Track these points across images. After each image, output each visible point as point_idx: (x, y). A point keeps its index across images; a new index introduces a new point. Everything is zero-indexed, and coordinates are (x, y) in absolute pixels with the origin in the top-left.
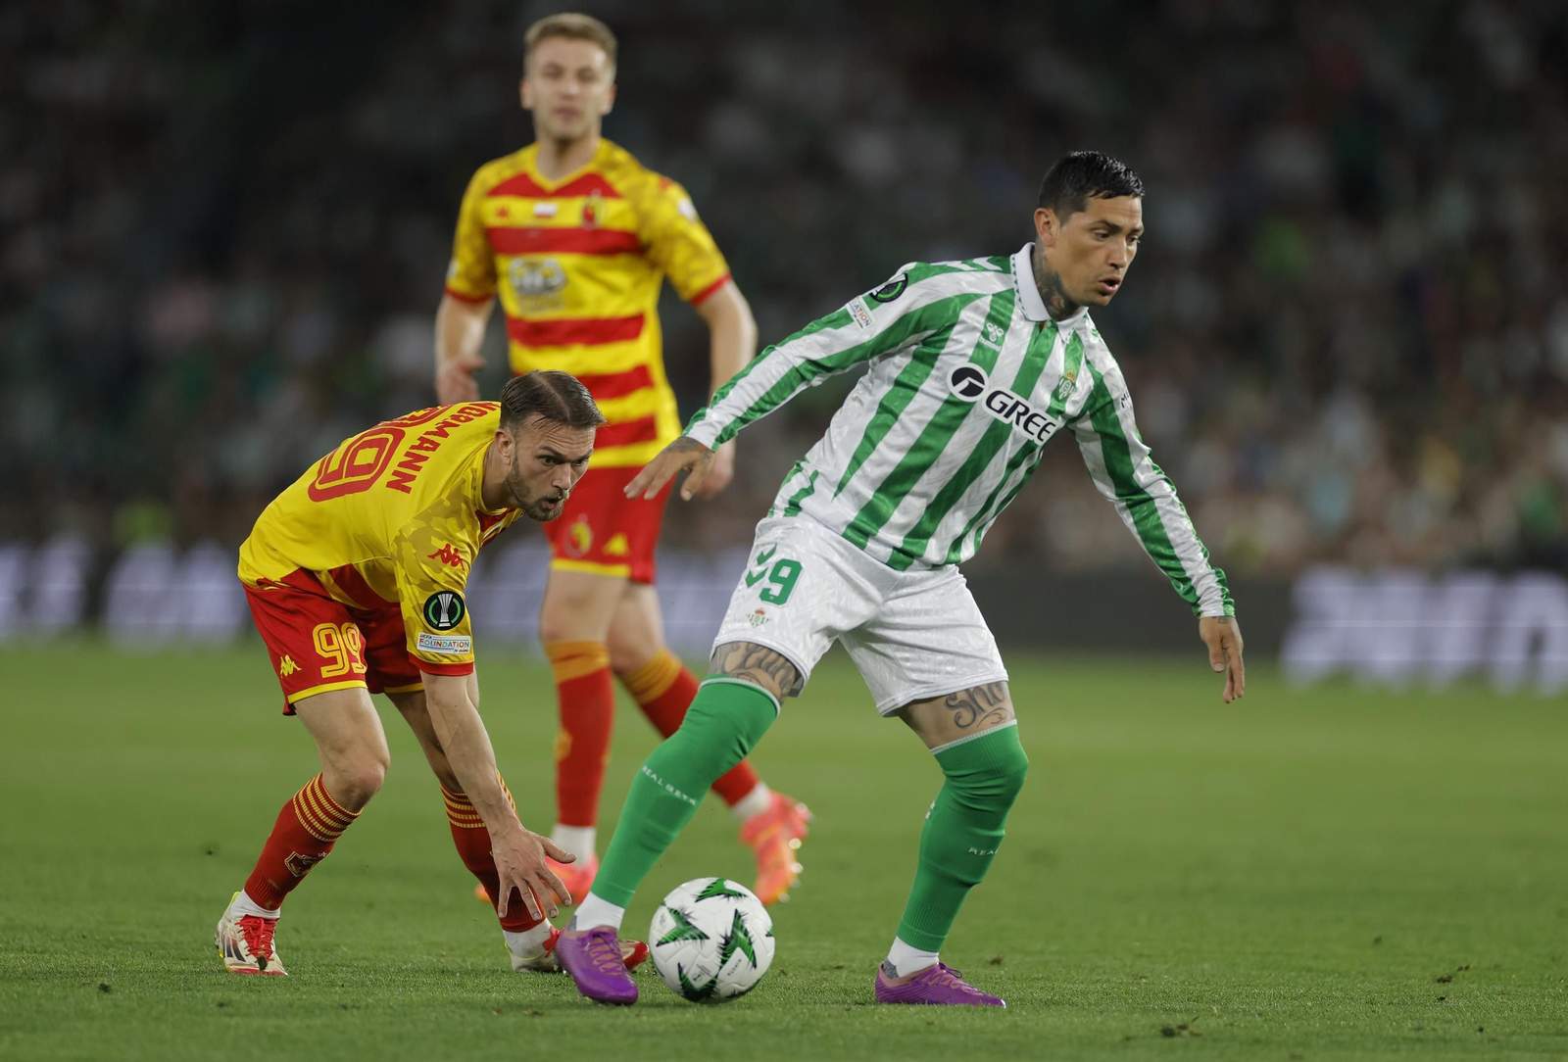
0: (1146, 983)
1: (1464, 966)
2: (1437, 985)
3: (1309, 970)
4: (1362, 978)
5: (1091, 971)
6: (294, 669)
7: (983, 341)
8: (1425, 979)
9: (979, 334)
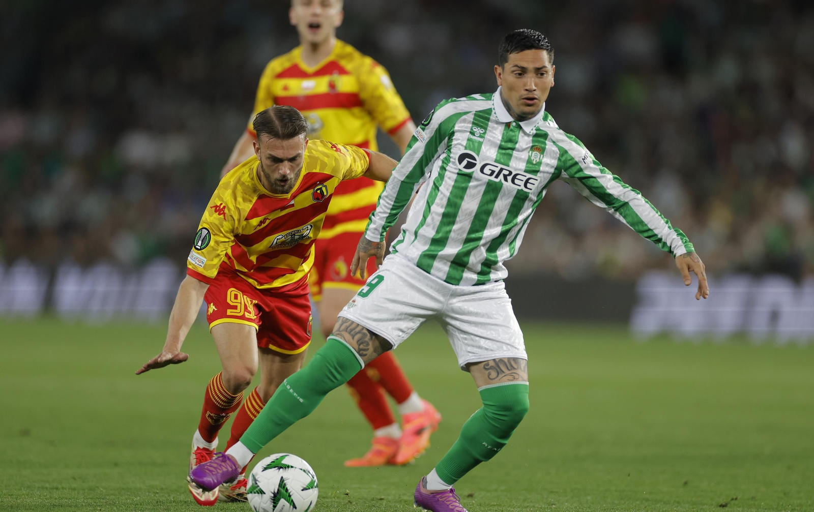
0: (555, 508)
1: (735, 497)
2: (719, 508)
3: (647, 500)
4: (677, 505)
5: (524, 500)
6: (214, 309)
7: (472, 137)
8: (712, 505)
9: (469, 133)
